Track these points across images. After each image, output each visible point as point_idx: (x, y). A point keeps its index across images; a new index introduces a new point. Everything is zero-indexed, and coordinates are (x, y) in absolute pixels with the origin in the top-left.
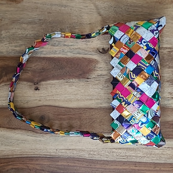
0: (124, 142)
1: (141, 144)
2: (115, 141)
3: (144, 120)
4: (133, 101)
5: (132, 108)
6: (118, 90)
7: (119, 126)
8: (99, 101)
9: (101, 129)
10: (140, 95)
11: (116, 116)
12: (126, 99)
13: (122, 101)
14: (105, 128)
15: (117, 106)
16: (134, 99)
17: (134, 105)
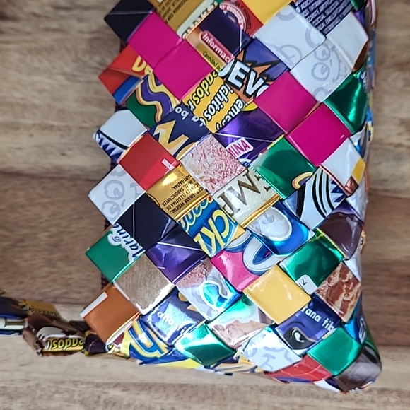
0: (157, 354)
1: (253, 370)
2: (108, 343)
3: (278, 230)
4: (219, 118)
5: (210, 160)
6: (139, 59)
7: (132, 260)
8: (54, 138)
9: (54, 280)
10: (261, 81)
11: (119, 202)
12: (182, 105)
13: (159, 117)
14: (75, 276)
15: (130, 146)
16: (227, 106)
17: (224, 142)
